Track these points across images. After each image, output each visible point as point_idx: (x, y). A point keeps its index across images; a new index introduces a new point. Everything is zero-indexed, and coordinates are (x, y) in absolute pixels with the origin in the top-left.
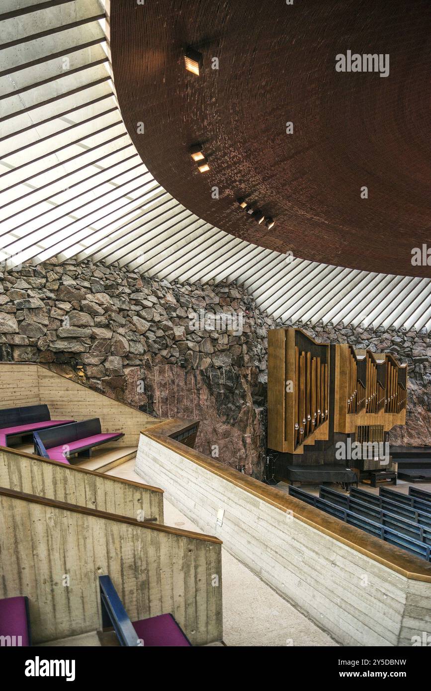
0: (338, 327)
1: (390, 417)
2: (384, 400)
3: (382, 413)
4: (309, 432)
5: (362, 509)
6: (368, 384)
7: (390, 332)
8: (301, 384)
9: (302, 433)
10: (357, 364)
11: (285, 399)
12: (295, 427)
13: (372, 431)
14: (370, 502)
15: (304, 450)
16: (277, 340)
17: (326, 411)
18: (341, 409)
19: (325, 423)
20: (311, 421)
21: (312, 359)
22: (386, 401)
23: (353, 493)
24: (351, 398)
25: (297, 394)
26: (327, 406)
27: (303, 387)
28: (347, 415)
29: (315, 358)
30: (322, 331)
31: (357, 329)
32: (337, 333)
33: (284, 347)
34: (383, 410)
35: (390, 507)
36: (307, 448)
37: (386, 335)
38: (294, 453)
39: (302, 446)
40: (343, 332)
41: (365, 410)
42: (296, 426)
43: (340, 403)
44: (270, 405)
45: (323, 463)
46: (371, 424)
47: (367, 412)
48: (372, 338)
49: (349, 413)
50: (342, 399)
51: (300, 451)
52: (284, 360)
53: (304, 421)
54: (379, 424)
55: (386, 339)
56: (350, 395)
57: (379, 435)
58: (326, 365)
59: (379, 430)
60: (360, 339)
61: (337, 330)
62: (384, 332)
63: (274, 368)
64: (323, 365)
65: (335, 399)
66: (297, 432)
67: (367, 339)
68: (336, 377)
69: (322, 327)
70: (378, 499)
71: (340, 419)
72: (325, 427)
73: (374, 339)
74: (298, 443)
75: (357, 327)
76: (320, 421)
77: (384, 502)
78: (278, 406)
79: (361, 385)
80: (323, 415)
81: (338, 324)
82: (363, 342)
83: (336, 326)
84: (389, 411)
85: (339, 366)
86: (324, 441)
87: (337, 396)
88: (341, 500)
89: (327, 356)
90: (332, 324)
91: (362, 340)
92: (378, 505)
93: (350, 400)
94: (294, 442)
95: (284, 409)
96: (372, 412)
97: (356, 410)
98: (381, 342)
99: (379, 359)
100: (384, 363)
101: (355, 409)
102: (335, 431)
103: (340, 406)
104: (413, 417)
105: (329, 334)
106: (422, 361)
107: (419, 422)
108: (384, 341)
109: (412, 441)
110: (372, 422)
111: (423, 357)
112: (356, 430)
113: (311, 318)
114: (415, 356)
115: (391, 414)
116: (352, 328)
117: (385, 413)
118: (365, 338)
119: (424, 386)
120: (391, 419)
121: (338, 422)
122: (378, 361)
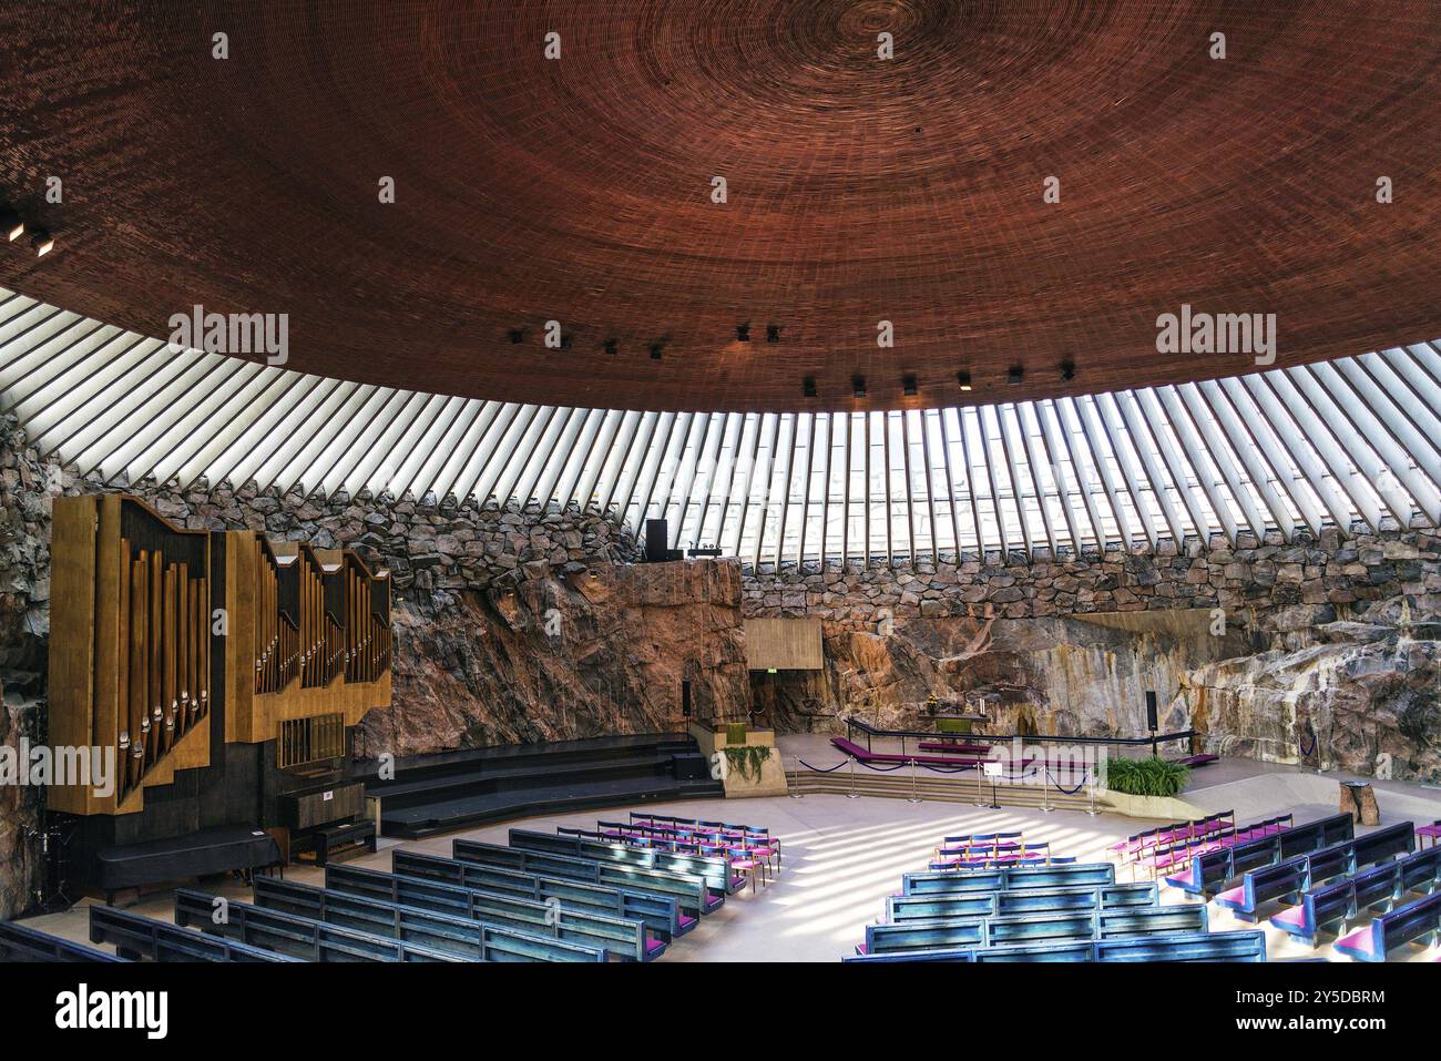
0: (245, 493)
1: (357, 690)
2: (342, 655)
3: (339, 684)
4: (158, 752)
6: (305, 619)
7: (361, 503)
8: (136, 630)
9: (138, 756)
10: (276, 576)
11: (94, 673)
12: (120, 743)
13: (316, 733)
15: (146, 801)
16: (76, 525)
17: (204, 694)
18: (241, 684)
19: (201, 723)
20: (163, 723)
21: (165, 567)
22: (347, 656)
24: (264, 655)
25: (126, 655)
26: (206, 680)
27: (140, 638)
28: (256, 700)
29: (172, 568)
30: (206, 501)
31: (289, 497)
32: (242, 506)
33: (93, 540)
34: (341, 677)
36: (151, 794)
37: (352, 511)
38: (118, 811)
39: (139, 791)
40: (257, 503)
41: (298, 681)
42: (124, 739)
43: (238, 670)
44: (54, 691)
45: (197, 828)
46: (315, 713)
47: (304, 686)
48: (322, 517)
49: (259, 691)
50: (242, 659)
51: (134, 803)
52: (92, 572)
53: (145, 723)
54: (332, 710)
55: (353, 519)
56: (261, 649)
57: (334, 737)
59: (334, 727)
60: (295, 519)
61: (242, 500)
62: (348, 504)
63: (67, 594)
64: (194, 582)
65: (226, 662)
66: (125, 756)
67: (313, 520)
69: (206, 493)
71: (239, 708)
72: (199, 735)
73: (327, 519)
74: (127, 784)
75: (289, 491)
76: (185, 722)
78: (76, 691)
79: (289, 623)
80: (194, 703)
81: (243, 487)
82: (299, 526)
83: (240, 489)
84: (356, 678)
86: (198, 769)
87: (230, 655)
90: (230, 486)
91: (302, 521)
93: (262, 660)
94: (116, 782)
95: (90, 698)
96: (314, 686)
97: (277, 685)
98: (342, 526)
99: (328, 563)
100: (340, 571)
101: (273, 682)
102: (226, 741)
103: (237, 679)
104: (416, 687)
105: (222, 508)
106: (427, 564)
107: (427, 697)
108: (348, 522)
109: (416, 742)
110: (318, 709)
111: (430, 556)
112: (278, 731)
113: (176, 472)
114: (414, 555)
115: (361, 684)
116: (276, 496)
117: (346, 683)
118: (307, 517)
119: (436, 617)
120: (360, 696)
121: (234, 716)
122: (326, 568)
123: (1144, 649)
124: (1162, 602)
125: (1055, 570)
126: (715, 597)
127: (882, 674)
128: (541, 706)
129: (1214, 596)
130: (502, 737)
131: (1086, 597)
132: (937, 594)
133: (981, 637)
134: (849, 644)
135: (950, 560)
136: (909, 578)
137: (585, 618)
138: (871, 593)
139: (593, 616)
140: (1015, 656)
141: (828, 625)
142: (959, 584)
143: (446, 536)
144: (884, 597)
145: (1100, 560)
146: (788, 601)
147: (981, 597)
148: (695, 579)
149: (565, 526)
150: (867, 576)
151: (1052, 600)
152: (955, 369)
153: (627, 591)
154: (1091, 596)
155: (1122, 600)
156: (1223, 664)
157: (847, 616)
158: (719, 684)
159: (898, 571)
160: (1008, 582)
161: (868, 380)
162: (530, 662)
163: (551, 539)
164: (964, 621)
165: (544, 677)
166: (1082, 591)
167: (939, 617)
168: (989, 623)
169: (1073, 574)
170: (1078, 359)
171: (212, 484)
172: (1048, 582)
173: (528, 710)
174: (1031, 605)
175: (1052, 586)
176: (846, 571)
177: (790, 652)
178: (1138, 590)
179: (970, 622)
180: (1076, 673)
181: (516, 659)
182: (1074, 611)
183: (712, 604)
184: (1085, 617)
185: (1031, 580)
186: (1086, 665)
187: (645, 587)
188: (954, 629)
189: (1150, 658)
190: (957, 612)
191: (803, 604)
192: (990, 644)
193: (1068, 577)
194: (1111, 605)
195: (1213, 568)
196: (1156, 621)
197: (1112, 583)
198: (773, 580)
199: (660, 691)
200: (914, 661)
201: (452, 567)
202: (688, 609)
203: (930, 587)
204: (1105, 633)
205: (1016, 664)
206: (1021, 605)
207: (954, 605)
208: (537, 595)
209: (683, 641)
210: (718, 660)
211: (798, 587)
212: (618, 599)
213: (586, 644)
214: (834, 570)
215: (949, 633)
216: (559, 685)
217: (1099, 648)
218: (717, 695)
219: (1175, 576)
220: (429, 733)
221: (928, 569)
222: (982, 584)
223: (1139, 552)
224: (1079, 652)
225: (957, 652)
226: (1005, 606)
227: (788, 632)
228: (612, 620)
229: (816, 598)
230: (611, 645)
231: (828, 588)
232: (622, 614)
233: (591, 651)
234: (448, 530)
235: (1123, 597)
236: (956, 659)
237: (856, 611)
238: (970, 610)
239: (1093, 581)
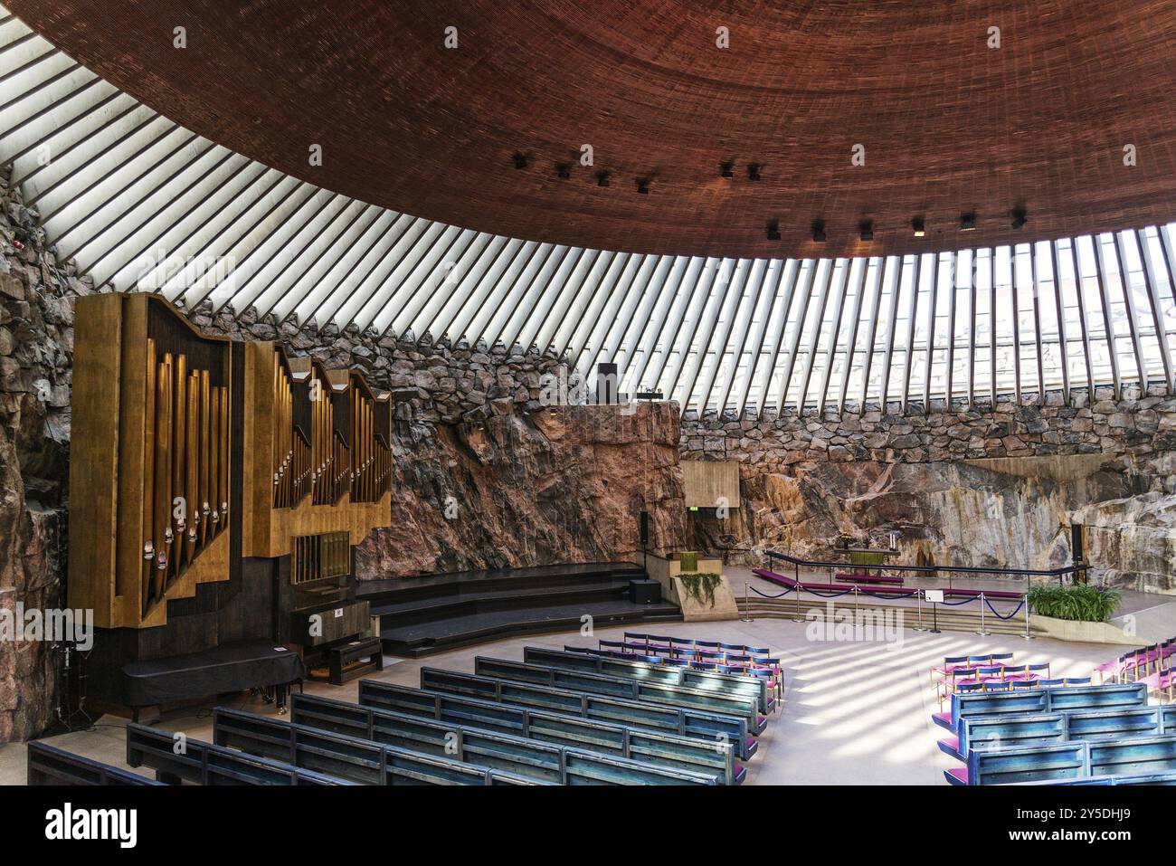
0: (246, 318)
1: (360, 510)
2: (348, 475)
3: (345, 503)
4: (181, 564)
5: (330, 753)
6: (317, 436)
7: (349, 336)
8: (161, 436)
9: (162, 567)
10: (291, 390)
11: (119, 480)
12: (144, 553)
13: (326, 549)
14: (342, 728)
15: (170, 614)
16: (100, 324)
17: (224, 505)
18: (259, 497)
19: (221, 536)
20: (185, 533)
21: (189, 373)
22: (352, 475)
23: (301, 712)
24: (281, 469)
25: (151, 462)
26: (227, 492)
27: (165, 444)
28: (274, 514)
29: (196, 373)
30: (210, 324)
31: (286, 325)
32: (243, 331)
33: (118, 341)
34: (347, 497)
35: (395, 732)
36: (176, 607)
37: (341, 343)
38: (143, 625)
39: (163, 605)
40: (256, 329)
41: (310, 497)
42: (148, 548)
43: (256, 483)
44: (76, 500)
45: (216, 643)
46: (324, 530)
47: (314, 503)
48: (314, 347)
49: (276, 506)
50: (261, 472)
51: (157, 617)
52: (117, 374)
53: (169, 532)
54: (339, 529)
55: (342, 350)
56: (278, 463)
57: (341, 555)
58: (224, 389)
59: (341, 544)
60: (290, 347)
61: (243, 325)
62: (337, 336)
63: (89, 397)
64: (216, 390)
65: (244, 475)
66: (148, 568)
67: (306, 349)
68: (246, 418)
69: (209, 316)
70: (362, 717)
71: (256, 522)
72: (220, 547)
73: (319, 349)
74: (152, 596)
75: (285, 320)
76: (208, 532)
77: (379, 720)
78: (100, 498)
79: (302, 438)
80: (215, 514)
81: (245, 312)
82: (297, 354)
83: (241, 314)
84: (359, 498)
85: (252, 395)
86: (219, 582)
87: (248, 468)
88: (272, 739)
89: (225, 369)
90: (232, 311)
91: (297, 349)
92: (363, 733)
93: (279, 473)
94: (140, 594)
95: (114, 506)
96: (324, 503)
97: (292, 500)
98: (332, 357)
99: (336, 383)
100: (347, 391)
101: (288, 497)
102: (244, 556)
103: (255, 492)
104: (398, 513)
105: (225, 332)
106: (408, 397)
107: (408, 523)
108: (337, 353)
109: (398, 565)
110: (327, 525)
111: (410, 389)
112: (292, 548)
113: (182, 293)
114: (396, 388)
115: (364, 504)
116: (274, 323)
117: (351, 502)
118: (301, 346)
119: (414, 447)
120: (363, 516)
121: (251, 531)
122: (335, 387)
123: (1028, 491)
124: (1048, 449)
125: (949, 419)
126: (658, 437)
127: (795, 512)
128: (505, 534)
129: (1098, 443)
130: (471, 562)
131: (977, 444)
132: (843, 440)
133: (883, 479)
134: (764, 485)
135: (854, 410)
136: (817, 426)
137: (544, 453)
138: (783, 439)
139: (551, 452)
140: (914, 497)
141: (745, 468)
142: (862, 431)
143: (423, 371)
144: (796, 443)
145: (991, 410)
146: (710, 446)
147: (883, 443)
148: (641, 419)
149: (527, 367)
150: (779, 424)
151: (946, 447)
152: (914, 213)
153: (581, 429)
154: (982, 443)
155: (1012, 447)
156: (1103, 505)
157: (762, 459)
158: (661, 518)
159: (807, 420)
160: (907, 430)
161: (828, 224)
162: (496, 494)
163: (515, 379)
164: (867, 465)
165: (509, 507)
166: (974, 438)
167: (845, 461)
168: (890, 467)
169: (967, 423)
170: (1030, 206)
171: (217, 307)
172: (942, 430)
173: (495, 538)
174: (927, 451)
175: (946, 434)
176: (761, 419)
177: (711, 492)
178: (1027, 437)
179: (873, 466)
180: (968, 513)
181: (483, 490)
182: (966, 457)
183: (655, 443)
184: (975, 462)
185: (928, 429)
186: (976, 505)
187: (596, 426)
188: (858, 472)
189: (1033, 500)
190: (861, 455)
191: (723, 449)
192: (891, 486)
193: (961, 426)
194: (1001, 452)
195: (1098, 417)
196: (1041, 466)
197: (1002, 431)
198: (696, 426)
199: (609, 523)
200: (824, 500)
201: (427, 401)
202: (634, 447)
203: (836, 434)
204: (993, 476)
205: (914, 504)
206: (919, 451)
207: (859, 451)
208: (504, 431)
209: (629, 477)
210: (660, 494)
211: (718, 432)
212: (573, 437)
213: (545, 477)
214: (750, 417)
215: (854, 476)
216: (521, 514)
217: (988, 490)
218: (658, 527)
219: (1061, 425)
220: (409, 557)
221: (834, 418)
222: (883, 431)
223: (1029, 403)
224: (971, 493)
225: (861, 493)
226: (904, 451)
227: (710, 473)
228: (567, 456)
229: (735, 442)
230: (566, 479)
231: (745, 434)
232: (576, 451)
233: (549, 484)
234: (425, 366)
235: (1012, 443)
236: (861, 499)
237: (770, 454)
238: (873, 455)
239: (984, 429)
